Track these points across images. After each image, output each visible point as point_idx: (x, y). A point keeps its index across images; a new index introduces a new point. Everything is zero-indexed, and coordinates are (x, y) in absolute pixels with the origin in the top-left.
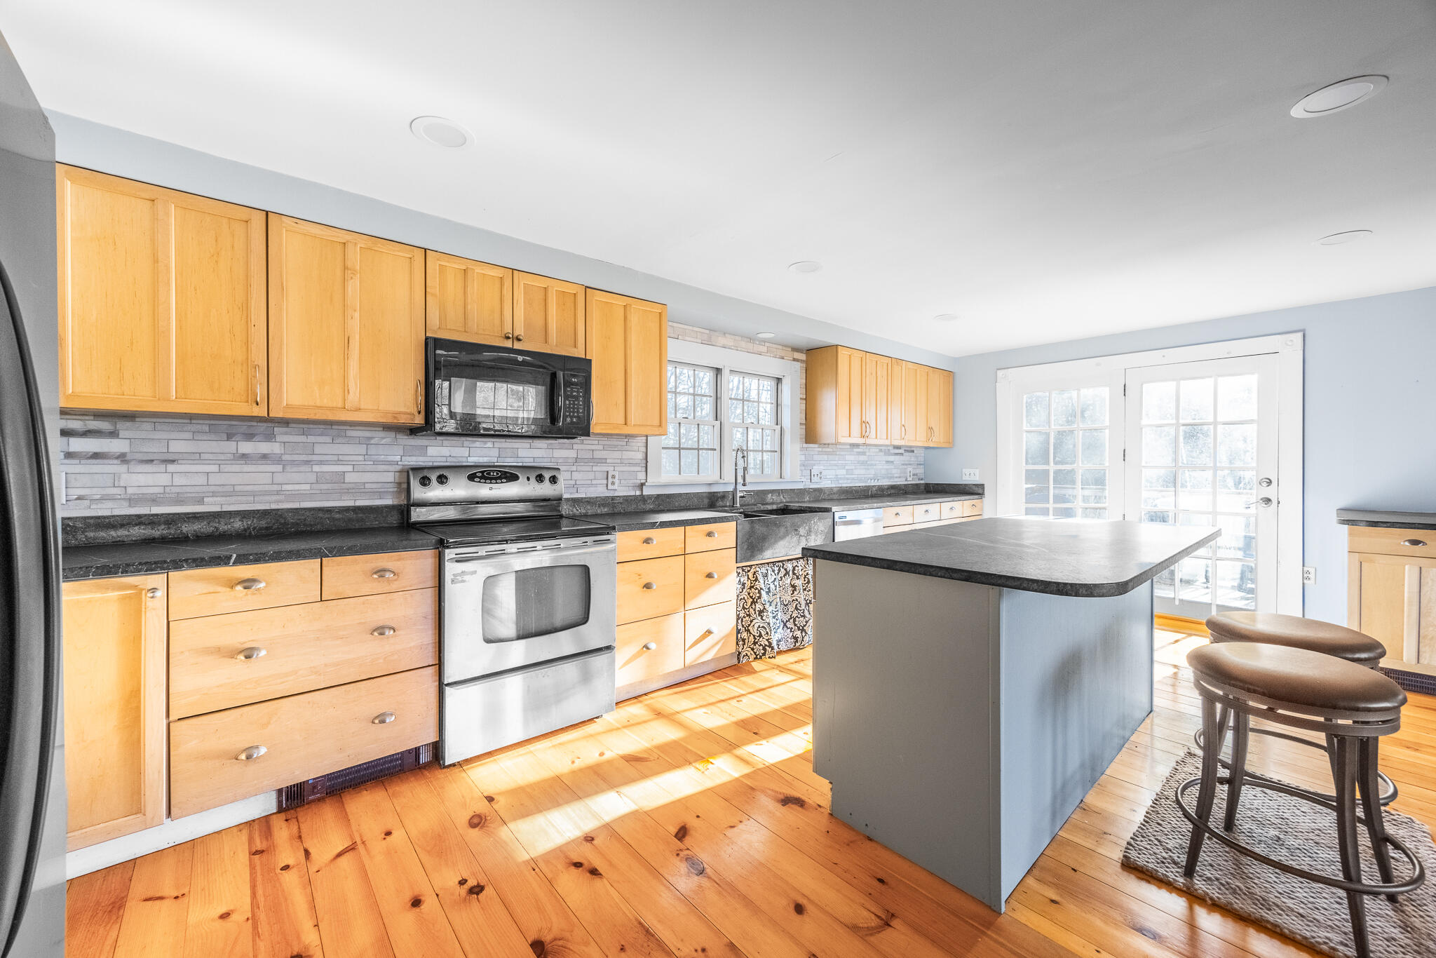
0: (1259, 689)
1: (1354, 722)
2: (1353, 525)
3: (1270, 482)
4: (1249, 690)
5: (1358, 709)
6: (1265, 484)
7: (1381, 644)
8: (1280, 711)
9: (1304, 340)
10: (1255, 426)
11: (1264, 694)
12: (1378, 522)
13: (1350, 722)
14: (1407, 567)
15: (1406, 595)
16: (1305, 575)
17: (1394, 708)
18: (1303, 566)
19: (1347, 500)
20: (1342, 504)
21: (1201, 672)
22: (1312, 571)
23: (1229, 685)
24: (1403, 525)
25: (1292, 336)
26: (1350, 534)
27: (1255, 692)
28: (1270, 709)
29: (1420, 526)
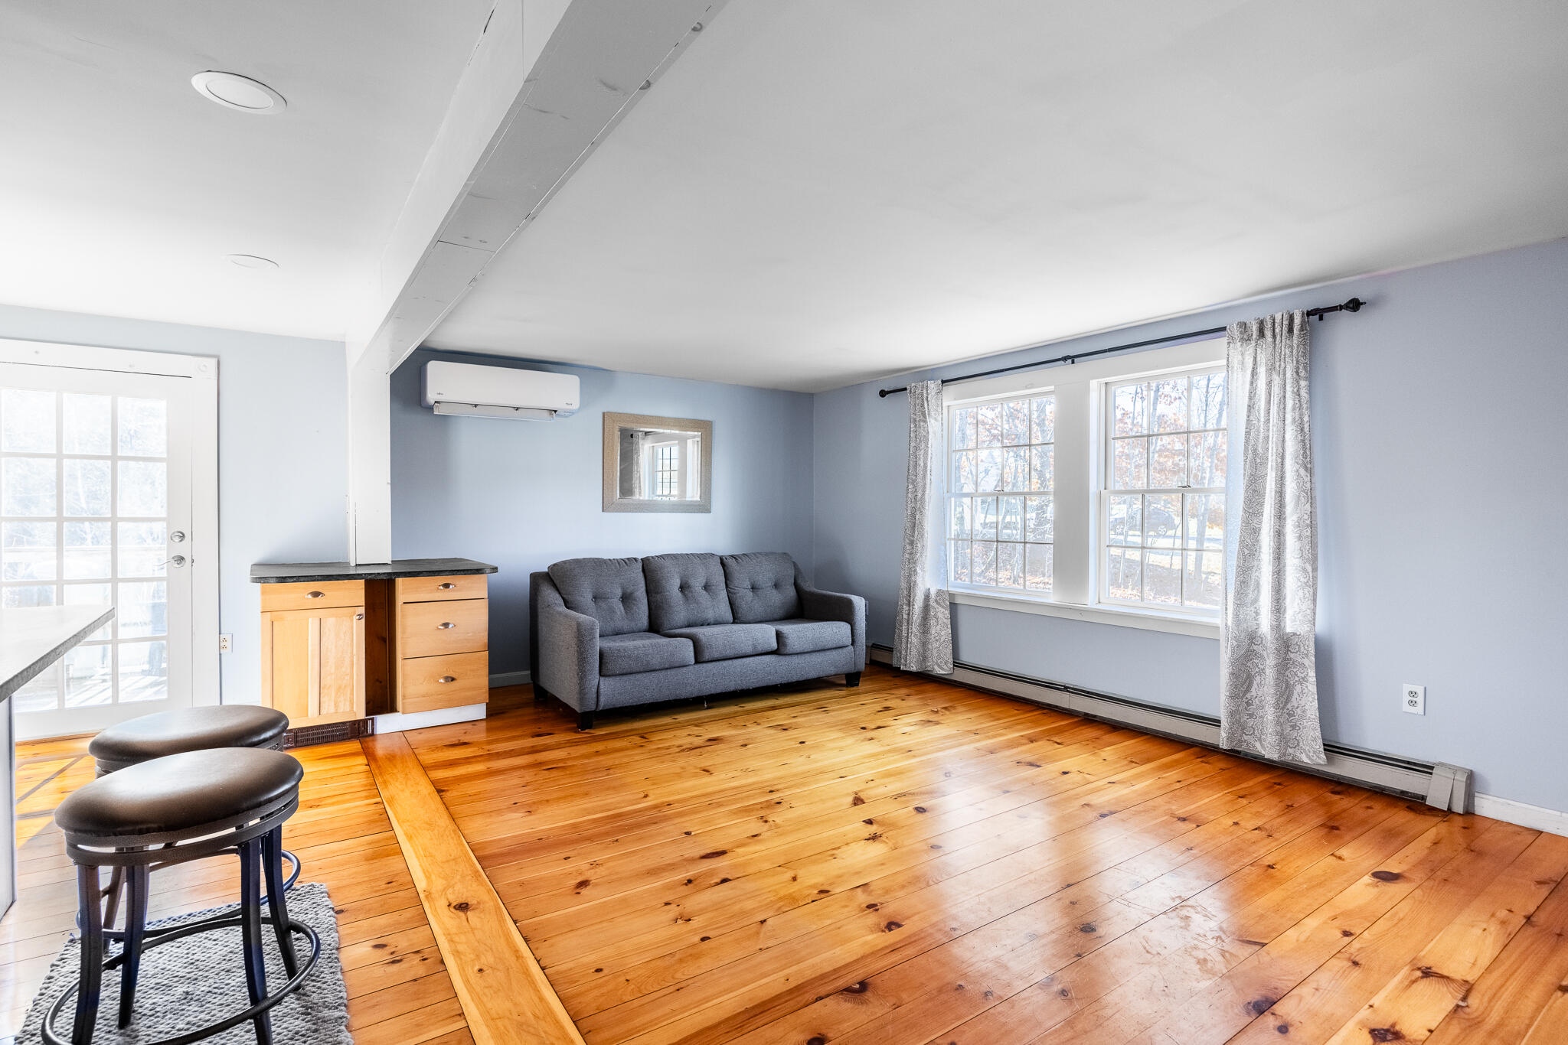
0: (153, 825)
1: (262, 818)
2: (264, 583)
3: (182, 536)
4: (141, 832)
5: (260, 805)
6: (177, 539)
7: (285, 715)
8: (180, 843)
9: (218, 368)
10: (163, 466)
11: (159, 830)
12: (286, 577)
13: (258, 820)
14: (310, 620)
15: (310, 648)
16: (222, 644)
17: (293, 787)
18: (220, 634)
19: (259, 556)
20: (256, 560)
21: (75, 831)
22: (228, 638)
23: (115, 835)
24: (307, 579)
25: (205, 360)
26: (263, 593)
27: (148, 831)
28: (168, 846)
29: (320, 578)
